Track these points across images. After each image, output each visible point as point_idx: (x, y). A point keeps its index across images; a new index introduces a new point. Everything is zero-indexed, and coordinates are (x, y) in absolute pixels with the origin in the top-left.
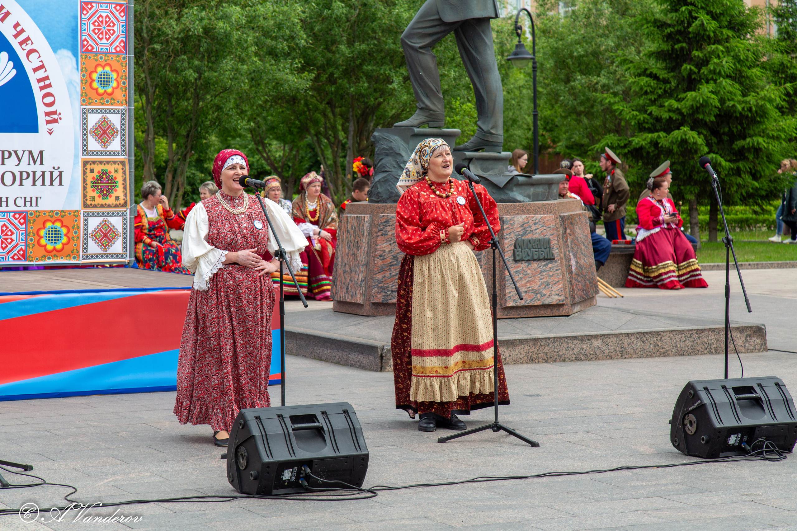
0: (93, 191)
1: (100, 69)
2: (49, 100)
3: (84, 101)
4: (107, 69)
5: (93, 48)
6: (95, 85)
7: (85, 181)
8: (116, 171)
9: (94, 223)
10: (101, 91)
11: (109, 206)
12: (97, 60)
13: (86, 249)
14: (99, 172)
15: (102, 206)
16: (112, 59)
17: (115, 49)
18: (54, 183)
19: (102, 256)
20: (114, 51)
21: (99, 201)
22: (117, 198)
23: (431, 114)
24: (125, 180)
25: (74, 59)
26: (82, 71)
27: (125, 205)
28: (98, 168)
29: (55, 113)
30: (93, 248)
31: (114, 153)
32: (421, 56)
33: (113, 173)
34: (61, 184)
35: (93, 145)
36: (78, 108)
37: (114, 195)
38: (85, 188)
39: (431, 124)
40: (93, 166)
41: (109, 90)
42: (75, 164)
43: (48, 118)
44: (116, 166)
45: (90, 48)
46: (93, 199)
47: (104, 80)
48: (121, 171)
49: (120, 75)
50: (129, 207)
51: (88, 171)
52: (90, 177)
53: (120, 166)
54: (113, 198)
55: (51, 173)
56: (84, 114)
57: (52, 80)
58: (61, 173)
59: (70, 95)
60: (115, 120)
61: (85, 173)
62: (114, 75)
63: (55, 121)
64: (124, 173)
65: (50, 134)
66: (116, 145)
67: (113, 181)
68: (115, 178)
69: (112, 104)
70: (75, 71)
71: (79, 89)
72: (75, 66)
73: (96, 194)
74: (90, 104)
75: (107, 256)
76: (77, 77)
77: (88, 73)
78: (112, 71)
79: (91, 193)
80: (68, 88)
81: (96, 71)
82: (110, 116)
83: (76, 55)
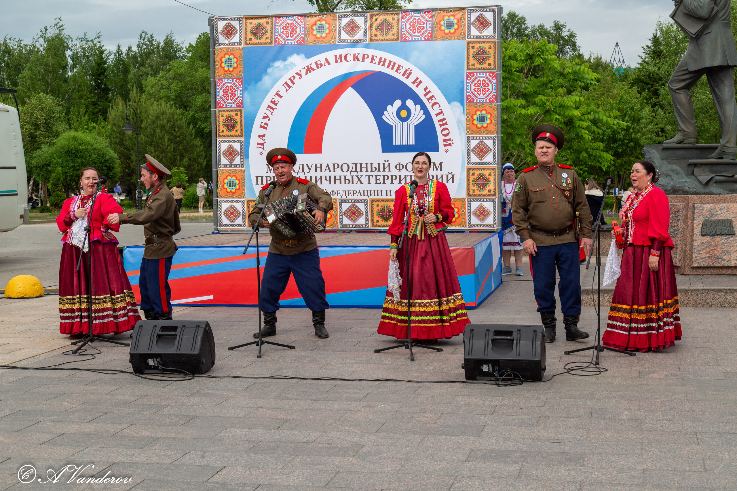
0: (474, 186)
1: (478, 113)
2: (445, 132)
3: (468, 132)
4: (484, 112)
5: (474, 100)
6: (475, 122)
7: (468, 180)
8: (490, 174)
9: (475, 206)
10: (479, 125)
11: (484, 196)
12: (476, 107)
13: (470, 221)
14: (478, 175)
15: (479, 195)
16: (488, 107)
17: (489, 100)
18: (449, 182)
19: (481, 226)
20: (488, 101)
21: (477, 192)
22: (490, 191)
23: (685, 134)
24: (495, 180)
25: (462, 107)
26: (467, 114)
27: (494, 195)
28: (477, 173)
29: (449, 140)
30: (475, 220)
31: (488, 163)
32: (677, 95)
33: (487, 176)
34: (453, 182)
35: (474, 158)
36: (464, 136)
37: (488, 188)
38: (468, 185)
39: (686, 141)
40: (474, 171)
41: (485, 125)
42: (462, 170)
43: (445, 143)
44: (489, 171)
45: (472, 100)
46: (473, 191)
47: (481, 119)
48: (493, 174)
49: (493, 116)
50: (497, 196)
51: (471, 174)
52: (472, 178)
53: (492, 171)
54: (487, 191)
55: (447, 176)
56: (468, 140)
57: (447, 121)
58: (453, 176)
59: (459, 129)
60: (489, 143)
61: (468, 176)
62: (489, 116)
63: (450, 145)
64: (495, 175)
65: (446, 152)
66: (489, 158)
67: (487, 180)
68: (489, 178)
69: (487, 134)
70: (462, 114)
71: (465, 125)
72: (462, 111)
73: (475, 188)
74: (472, 134)
75: (484, 226)
76: (463, 118)
77: (471, 115)
78: (487, 113)
79: (472, 188)
80: (458, 125)
81: (476, 114)
82: (485, 141)
83: (463, 105)
